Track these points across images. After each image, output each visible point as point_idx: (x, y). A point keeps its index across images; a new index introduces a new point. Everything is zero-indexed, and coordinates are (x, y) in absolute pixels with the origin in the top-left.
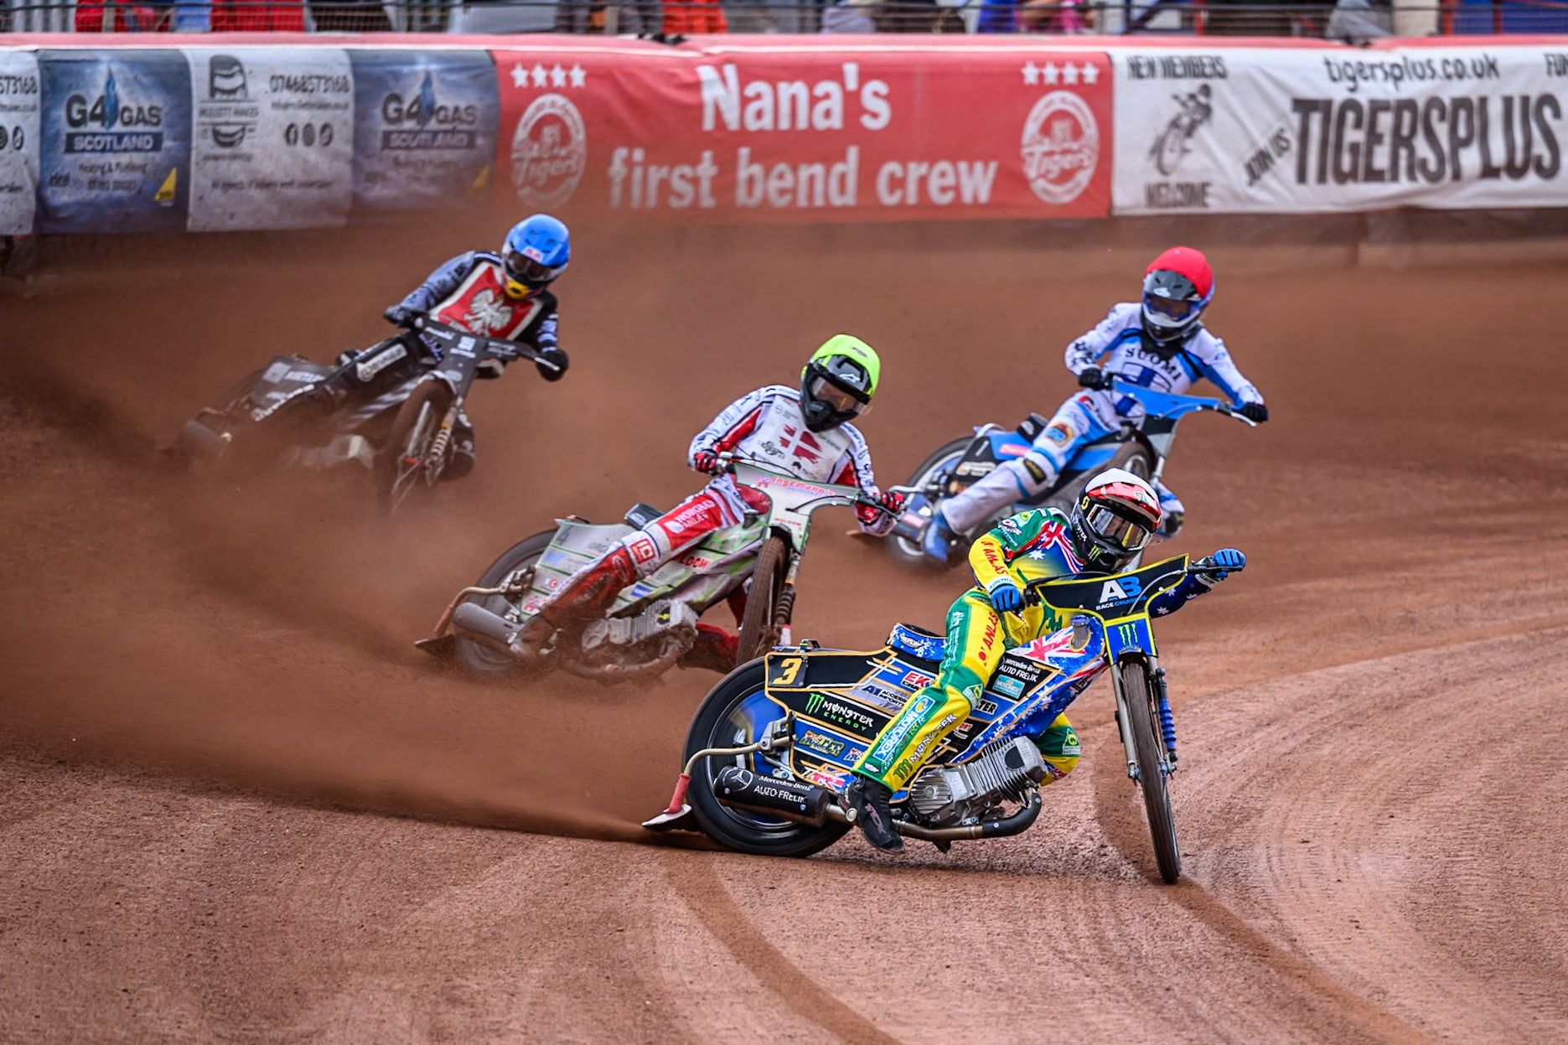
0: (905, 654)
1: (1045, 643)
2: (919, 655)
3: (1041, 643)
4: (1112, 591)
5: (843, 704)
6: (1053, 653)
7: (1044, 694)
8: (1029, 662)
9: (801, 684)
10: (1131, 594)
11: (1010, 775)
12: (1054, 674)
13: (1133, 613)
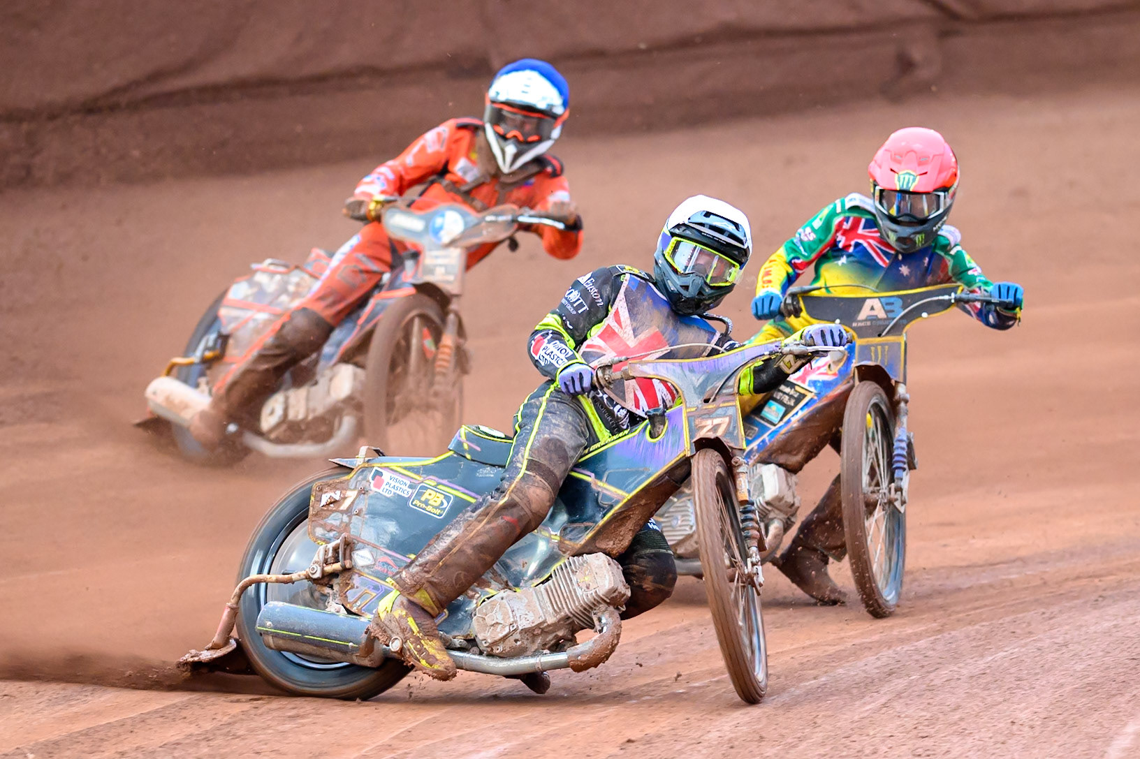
4: (872, 308)
13: (886, 335)
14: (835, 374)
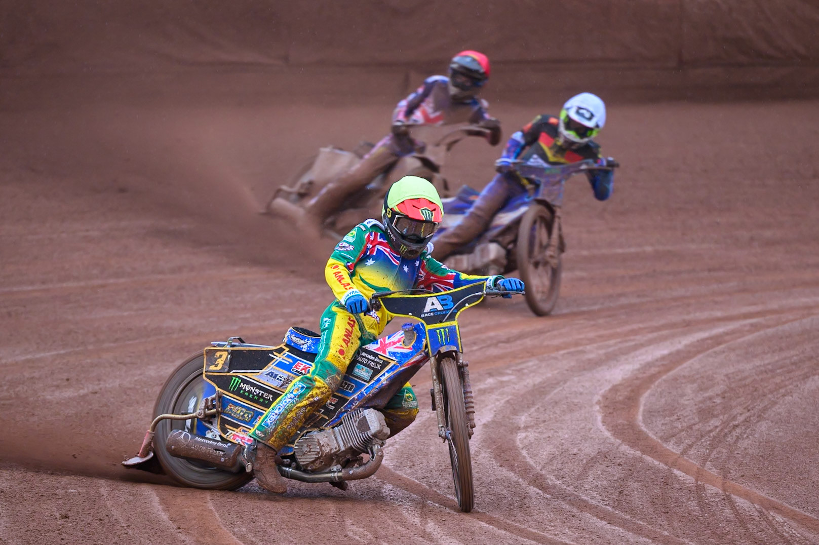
0: (295, 350)
1: (387, 341)
2: (304, 350)
3: (385, 341)
4: (433, 304)
5: (253, 385)
6: (391, 349)
7: (385, 377)
8: (375, 355)
9: (226, 370)
10: (446, 308)
11: (362, 436)
12: (392, 363)
13: (446, 321)
14: (410, 348)
